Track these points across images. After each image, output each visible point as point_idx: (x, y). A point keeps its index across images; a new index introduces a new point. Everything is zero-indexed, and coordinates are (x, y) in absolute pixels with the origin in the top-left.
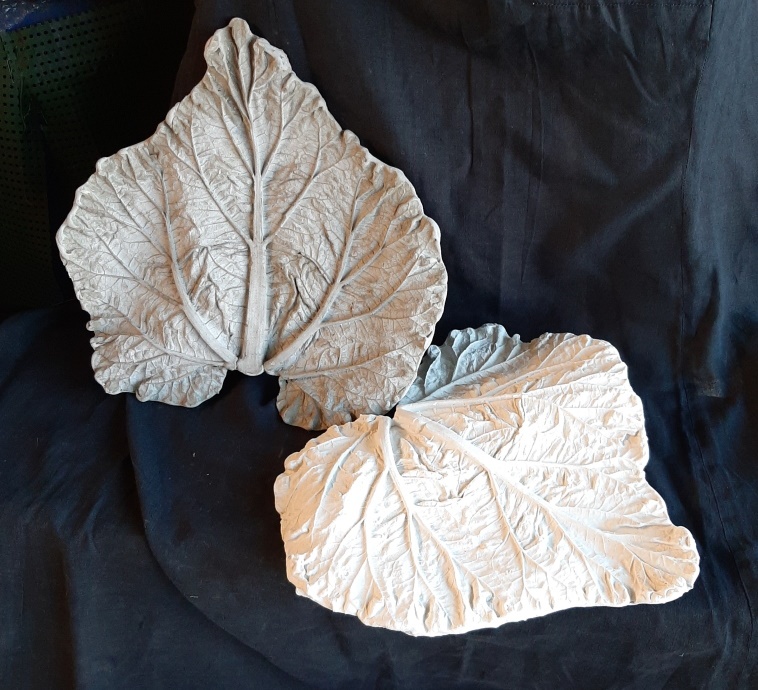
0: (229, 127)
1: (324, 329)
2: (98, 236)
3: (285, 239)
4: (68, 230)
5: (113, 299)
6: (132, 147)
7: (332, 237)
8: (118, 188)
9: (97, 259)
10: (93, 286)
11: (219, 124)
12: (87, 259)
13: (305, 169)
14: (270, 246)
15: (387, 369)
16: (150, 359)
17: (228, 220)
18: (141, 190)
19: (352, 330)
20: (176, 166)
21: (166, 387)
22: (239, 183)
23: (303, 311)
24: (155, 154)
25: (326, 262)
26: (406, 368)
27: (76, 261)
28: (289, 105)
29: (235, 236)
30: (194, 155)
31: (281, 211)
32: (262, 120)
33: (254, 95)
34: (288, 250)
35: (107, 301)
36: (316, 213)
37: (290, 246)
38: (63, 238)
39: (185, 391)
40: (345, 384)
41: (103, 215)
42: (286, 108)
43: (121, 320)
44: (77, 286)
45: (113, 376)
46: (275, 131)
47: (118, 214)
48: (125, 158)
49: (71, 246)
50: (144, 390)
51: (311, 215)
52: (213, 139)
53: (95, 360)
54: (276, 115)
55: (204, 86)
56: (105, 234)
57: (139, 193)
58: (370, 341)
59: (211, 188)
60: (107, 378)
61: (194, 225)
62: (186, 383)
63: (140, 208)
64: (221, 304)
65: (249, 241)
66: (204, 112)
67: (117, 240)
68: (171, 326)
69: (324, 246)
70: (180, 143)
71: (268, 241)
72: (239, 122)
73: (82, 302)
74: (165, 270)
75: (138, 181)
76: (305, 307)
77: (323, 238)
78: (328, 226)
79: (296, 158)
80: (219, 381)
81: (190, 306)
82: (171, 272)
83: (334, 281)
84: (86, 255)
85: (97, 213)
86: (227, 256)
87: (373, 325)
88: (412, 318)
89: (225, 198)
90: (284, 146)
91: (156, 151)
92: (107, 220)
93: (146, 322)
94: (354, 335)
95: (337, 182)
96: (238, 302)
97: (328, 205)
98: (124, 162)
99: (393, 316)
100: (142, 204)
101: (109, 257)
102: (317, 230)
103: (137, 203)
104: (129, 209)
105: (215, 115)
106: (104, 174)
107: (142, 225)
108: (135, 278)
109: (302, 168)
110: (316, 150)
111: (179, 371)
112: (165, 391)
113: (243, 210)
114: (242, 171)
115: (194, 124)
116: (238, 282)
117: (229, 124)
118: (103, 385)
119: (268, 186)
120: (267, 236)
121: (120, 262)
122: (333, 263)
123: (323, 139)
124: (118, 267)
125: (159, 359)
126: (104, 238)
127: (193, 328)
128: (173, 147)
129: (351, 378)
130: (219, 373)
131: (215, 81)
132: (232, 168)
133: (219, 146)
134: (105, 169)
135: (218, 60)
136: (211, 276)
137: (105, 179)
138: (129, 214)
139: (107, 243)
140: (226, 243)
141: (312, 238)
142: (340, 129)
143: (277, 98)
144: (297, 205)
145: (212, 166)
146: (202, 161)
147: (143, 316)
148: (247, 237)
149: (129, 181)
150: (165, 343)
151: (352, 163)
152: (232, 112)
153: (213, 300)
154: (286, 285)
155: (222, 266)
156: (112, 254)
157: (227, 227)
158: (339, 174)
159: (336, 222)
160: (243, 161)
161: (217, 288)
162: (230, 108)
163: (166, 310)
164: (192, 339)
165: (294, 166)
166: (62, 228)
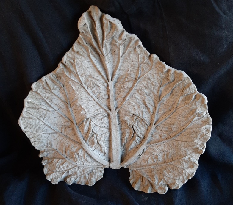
0: (94, 61)
1: (148, 146)
2: (38, 118)
3: (126, 109)
4: (23, 119)
5: (49, 143)
6: (47, 76)
7: (149, 106)
8: (43, 95)
9: (39, 128)
10: (39, 139)
11: (89, 60)
12: (34, 128)
13: (133, 76)
14: (118, 113)
15: (183, 165)
16: (70, 169)
17: (98, 103)
18: (55, 95)
19: (163, 147)
20: (70, 83)
21: (78, 178)
22: (101, 86)
23: (137, 139)
24: (58, 77)
25: (146, 117)
26: (193, 164)
27: (29, 131)
28: (123, 46)
29: (102, 110)
30: (78, 77)
31: (123, 96)
32: (110, 55)
33: (105, 44)
34: (128, 114)
35: (46, 144)
36: (140, 96)
37: (129, 112)
38: (22, 123)
39: (87, 179)
40: (163, 172)
41: (39, 109)
42: (122, 48)
43: (54, 152)
44: (32, 140)
45: (54, 177)
46: (116, 60)
47: (45, 107)
48: (45, 81)
49: (26, 125)
50: (69, 181)
51: (138, 97)
52: (87, 68)
53: (45, 171)
54: (117, 52)
55: (79, 42)
56: (41, 117)
57: (54, 96)
58: (173, 151)
59: (88, 90)
60: (52, 178)
61: (83, 109)
62: (87, 175)
63: (56, 102)
64: (100, 142)
65: (109, 112)
66: (81, 55)
67: (46, 118)
68: (78, 154)
69: (145, 110)
70: (70, 72)
71: (117, 110)
72: (98, 58)
73: (35, 147)
74: (71, 129)
75: (52, 91)
76: (138, 137)
77: (144, 106)
78: (146, 101)
79: (128, 70)
80: (102, 173)
81: (85, 145)
82: (74, 129)
83: (151, 125)
84: (34, 127)
85: (36, 108)
86: (100, 120)
87: (173, 144)
88: (195, 141)
89: (95, 94)
90: (121, 66)
91: (59, 76)
92: (41, 110)
93: (65, 152)
94: (164, 149)
95: (150, 80)
96: (106, 139)
97: (146, 91)
98: (44, 83)
99: (184, 140)
100: (56, 101)
101: (44, 126)
102: (141, 103)
103: (54, 100)
104: (50, 103)
105: (86, 56)
106: (36, 90)
107: (57, 110)
108: (57, 133)
109: (132, 76)
110: (137, 66)
111: (84, 171)
112: (78, 179)
113: (105, 98)
114: (102, 80)
115: (77, 62)
116: (106, 130)
117: (94, 59)
118: (51, 181)
119: (115, 86)
120: (116, 108)
121: (50, 127)
122: (149, 117)
123: (141, 60)
124: (49, 129)
125: (74, 168)
126: (40, 118)
127: (88, 154)
128: (67, 74)
129: (165, 169)
130: (101, 169)
131: (84, 39)
132: (97, 80)
133: (90, 71)
134: (36, 88)
135: (86, 29)
136: (94, 130)
137: (37, 92)
138: (50, 106)
139: (42, 120)
140: (98, 114)
141: (139, 107)
142: (149, 54)
143: (117, 44)
144: (131, 93)
145: (88, 81)
146: (82, 79)
147: (64, 150)
148: (107, 110)
149: (48, 91)
150: (76, 162)
151: (157, 70)
152: (94, 53)
153: (96, 141)
154: (129, 129)
155: (98, 125)
156: (45, 124)
157: (98, 107)
158: (151, 76)
159: (150, 98)
160: (102, 76)
161: (97, 135)
162: (93, 51)
163: (74, 147)
164: (88, 159)
165: (127, 75)
166: (21, 118)
